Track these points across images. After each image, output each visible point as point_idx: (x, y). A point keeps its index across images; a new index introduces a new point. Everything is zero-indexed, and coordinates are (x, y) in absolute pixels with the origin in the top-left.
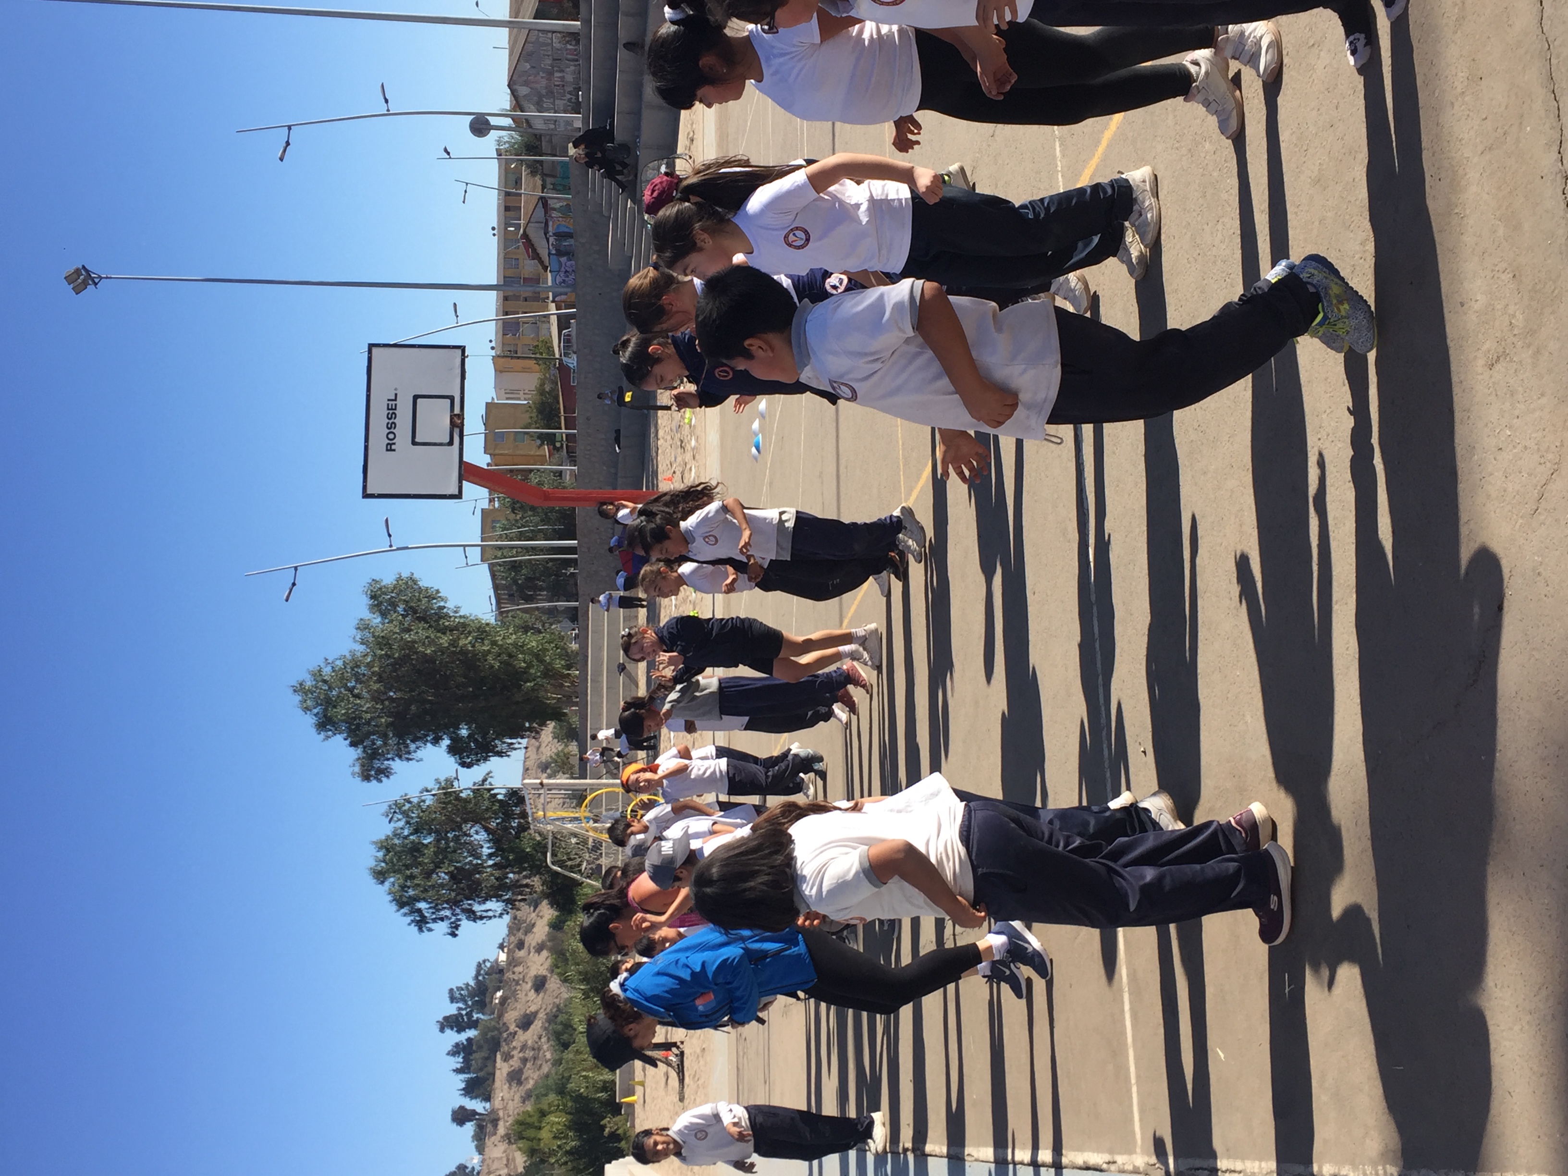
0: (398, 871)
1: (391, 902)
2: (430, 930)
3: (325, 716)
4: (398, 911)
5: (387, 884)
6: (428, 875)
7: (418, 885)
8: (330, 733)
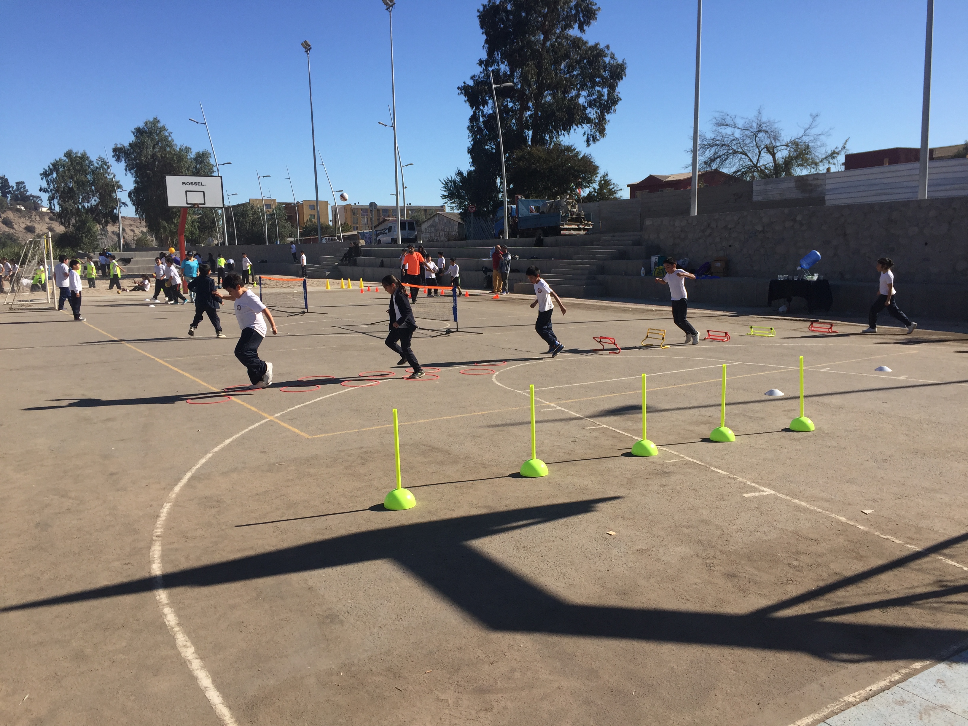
0: (72, 164)
1: (56, 160)
2: (42, 179)
3: (144, 132)
4: (51, 163)
5: (65, 158)
6: (72, 177)
7: (65, 172)
8: (135, 134)
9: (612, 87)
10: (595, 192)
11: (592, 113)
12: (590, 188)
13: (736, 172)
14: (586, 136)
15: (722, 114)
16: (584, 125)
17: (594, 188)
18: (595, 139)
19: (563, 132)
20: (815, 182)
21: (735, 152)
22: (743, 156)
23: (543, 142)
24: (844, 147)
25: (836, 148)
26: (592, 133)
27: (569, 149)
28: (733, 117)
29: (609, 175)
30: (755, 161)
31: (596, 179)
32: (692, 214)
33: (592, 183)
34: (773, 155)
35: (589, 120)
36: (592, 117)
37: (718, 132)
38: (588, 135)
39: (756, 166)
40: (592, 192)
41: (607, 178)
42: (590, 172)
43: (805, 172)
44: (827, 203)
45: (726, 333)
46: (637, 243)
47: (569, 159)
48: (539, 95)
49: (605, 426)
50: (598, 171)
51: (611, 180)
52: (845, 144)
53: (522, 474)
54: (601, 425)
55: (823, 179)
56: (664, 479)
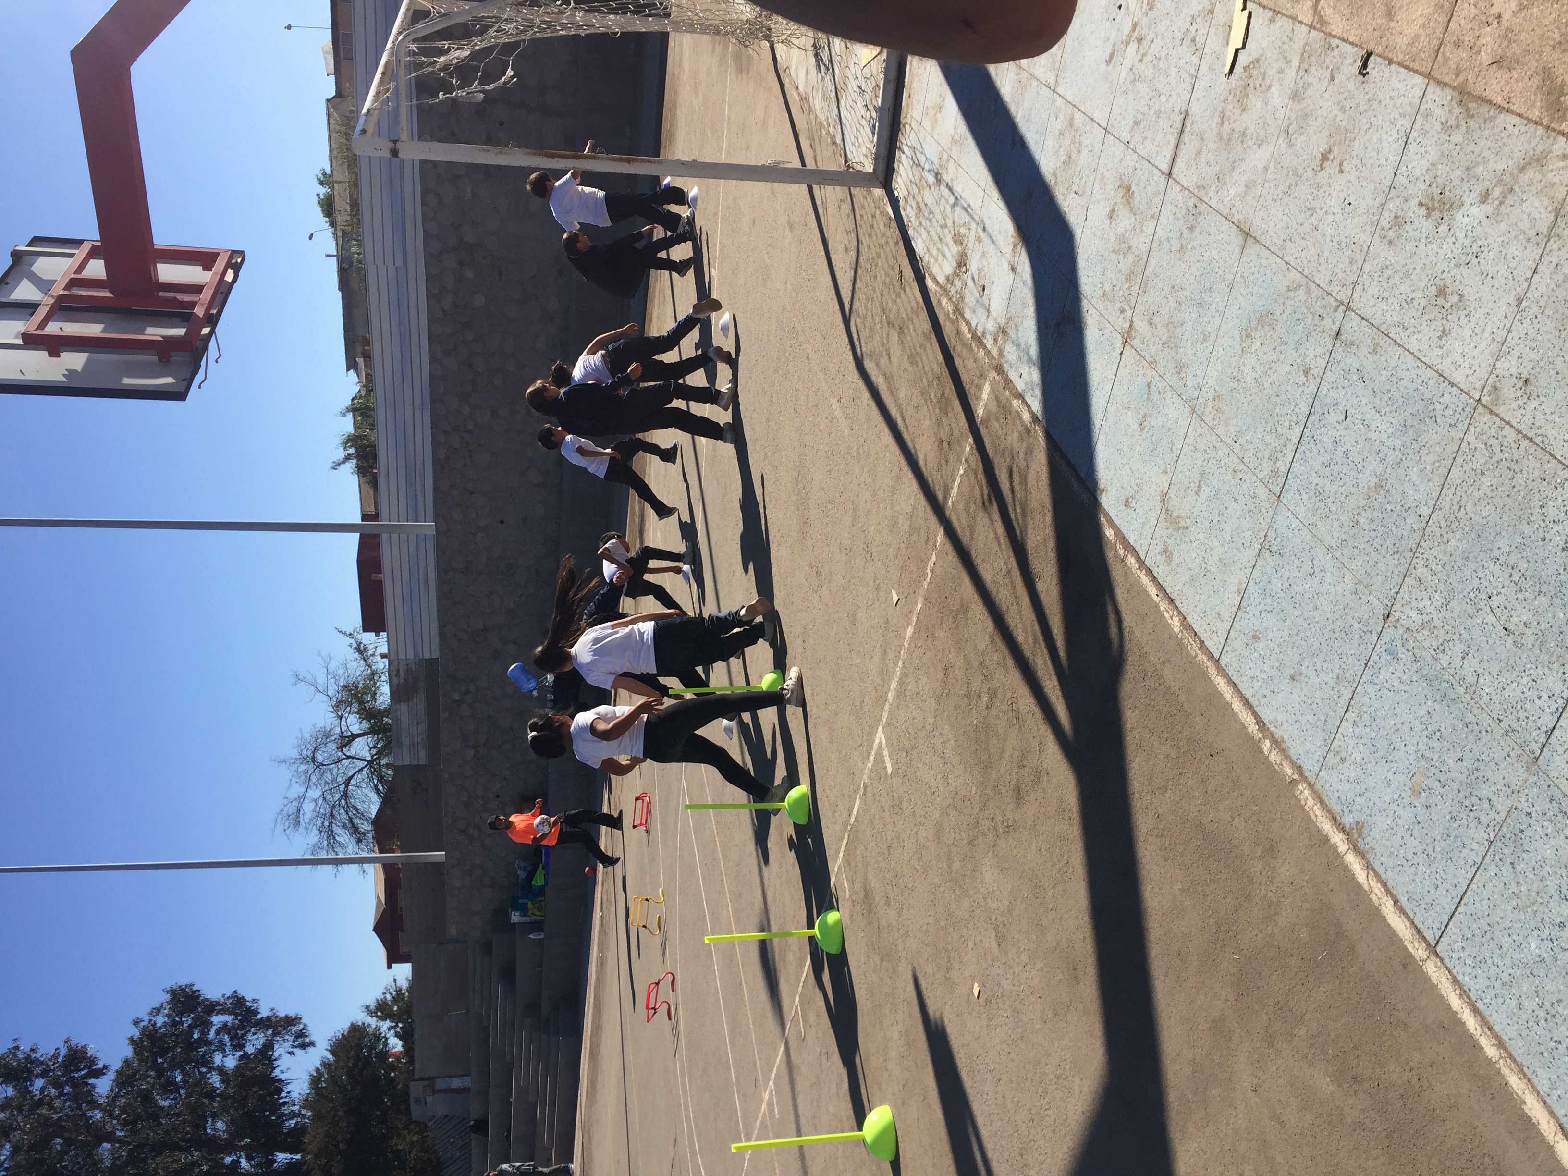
9: (212, 1007)
10: (397, 1026)
11: (255, 1041)
12: (388, 1035)
13: (377, 791)
14: (295, 1050)
15: (279, 820)
16: (276, 1054)
17: (389, 1029)
18: (301, 1034)
19: (283, 1094)
20: (402, 674)
21: (345, 795)
22: (353, 782)
23: (298, 1131)
24: (350, 634)
25: (351, 646)
26: (291, 1039)
27: (315, 1081)
28: (286, 802)
29: (367, 1004)
30: (362, 764)
31: (374, 1026)
32: (443, 859)
33: (381, 1033)
34: (354, 737)
35: (268, 1046)
36: (262, 1041)
37: (309, 823)
38: (294, 1047)
39: (370, 762)
40: (396, 1032)
41: (373, 1008)
42: (359, 1039)
43: (385, 689)
44: (436, 655)
45: (637, 799)
46: (487, 947)
47: (334, 1079)
48: (213, 1146)
49: (797, 999)
50: (360, 1023)
51: (378, 1000)
52: (345, 633)
53: (890, 1156)
54: (797, 1007)
55: (399, 663)
56: (877, 899)
